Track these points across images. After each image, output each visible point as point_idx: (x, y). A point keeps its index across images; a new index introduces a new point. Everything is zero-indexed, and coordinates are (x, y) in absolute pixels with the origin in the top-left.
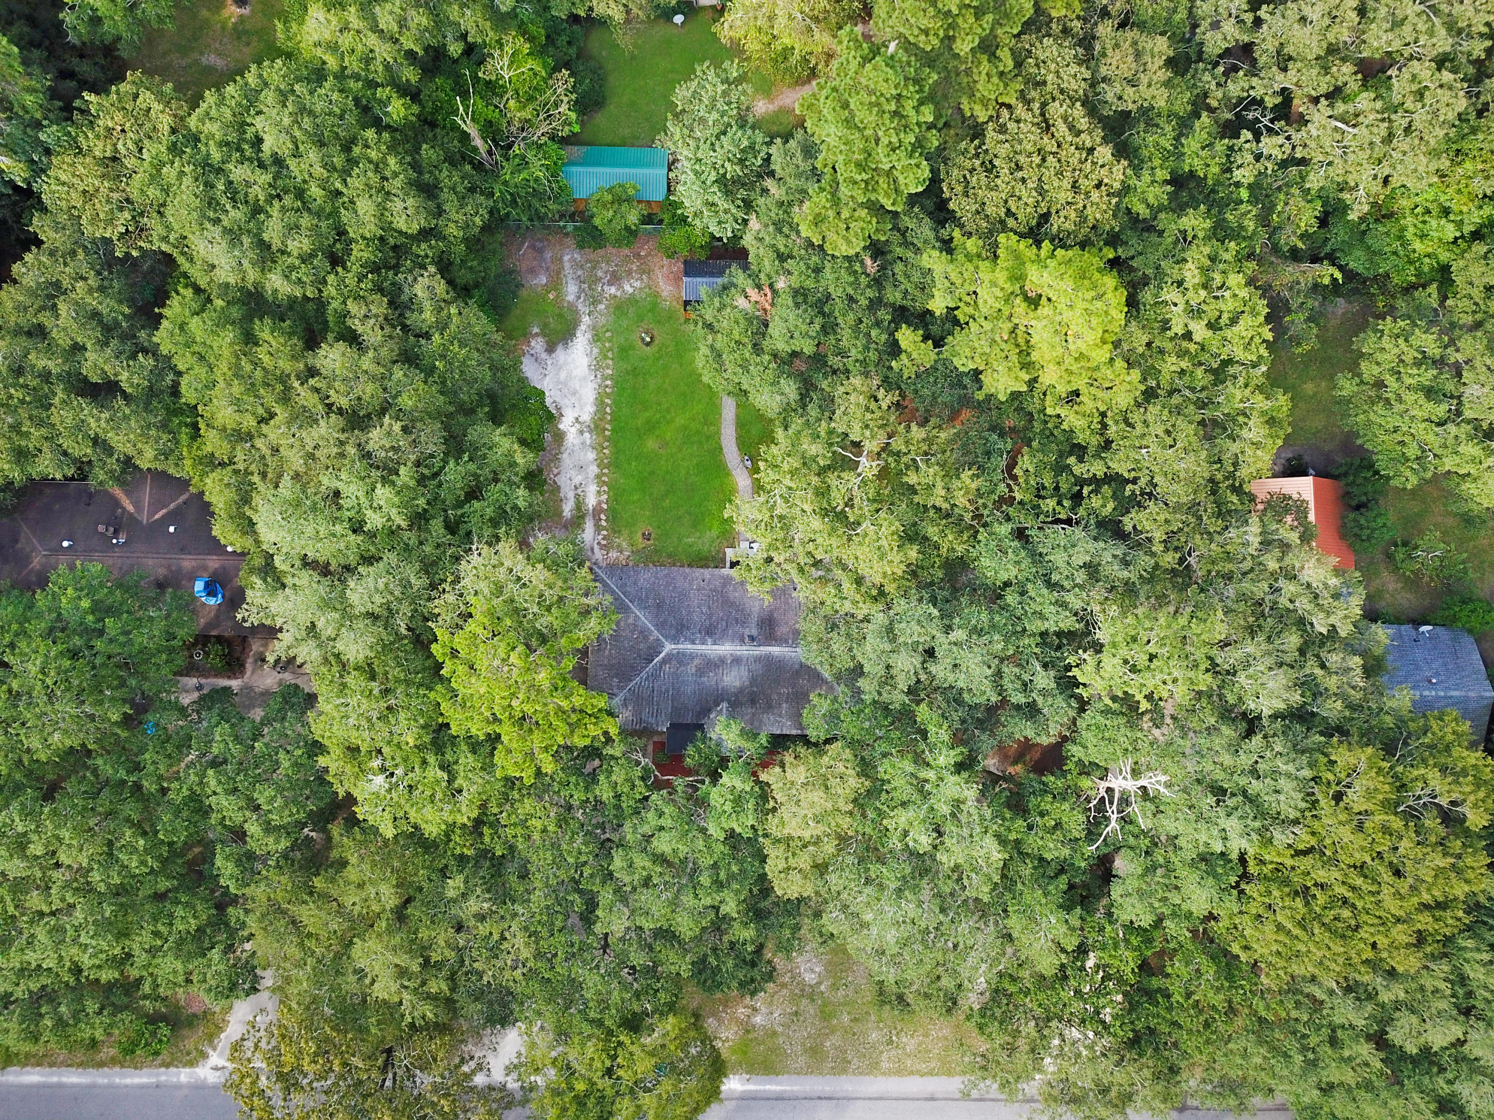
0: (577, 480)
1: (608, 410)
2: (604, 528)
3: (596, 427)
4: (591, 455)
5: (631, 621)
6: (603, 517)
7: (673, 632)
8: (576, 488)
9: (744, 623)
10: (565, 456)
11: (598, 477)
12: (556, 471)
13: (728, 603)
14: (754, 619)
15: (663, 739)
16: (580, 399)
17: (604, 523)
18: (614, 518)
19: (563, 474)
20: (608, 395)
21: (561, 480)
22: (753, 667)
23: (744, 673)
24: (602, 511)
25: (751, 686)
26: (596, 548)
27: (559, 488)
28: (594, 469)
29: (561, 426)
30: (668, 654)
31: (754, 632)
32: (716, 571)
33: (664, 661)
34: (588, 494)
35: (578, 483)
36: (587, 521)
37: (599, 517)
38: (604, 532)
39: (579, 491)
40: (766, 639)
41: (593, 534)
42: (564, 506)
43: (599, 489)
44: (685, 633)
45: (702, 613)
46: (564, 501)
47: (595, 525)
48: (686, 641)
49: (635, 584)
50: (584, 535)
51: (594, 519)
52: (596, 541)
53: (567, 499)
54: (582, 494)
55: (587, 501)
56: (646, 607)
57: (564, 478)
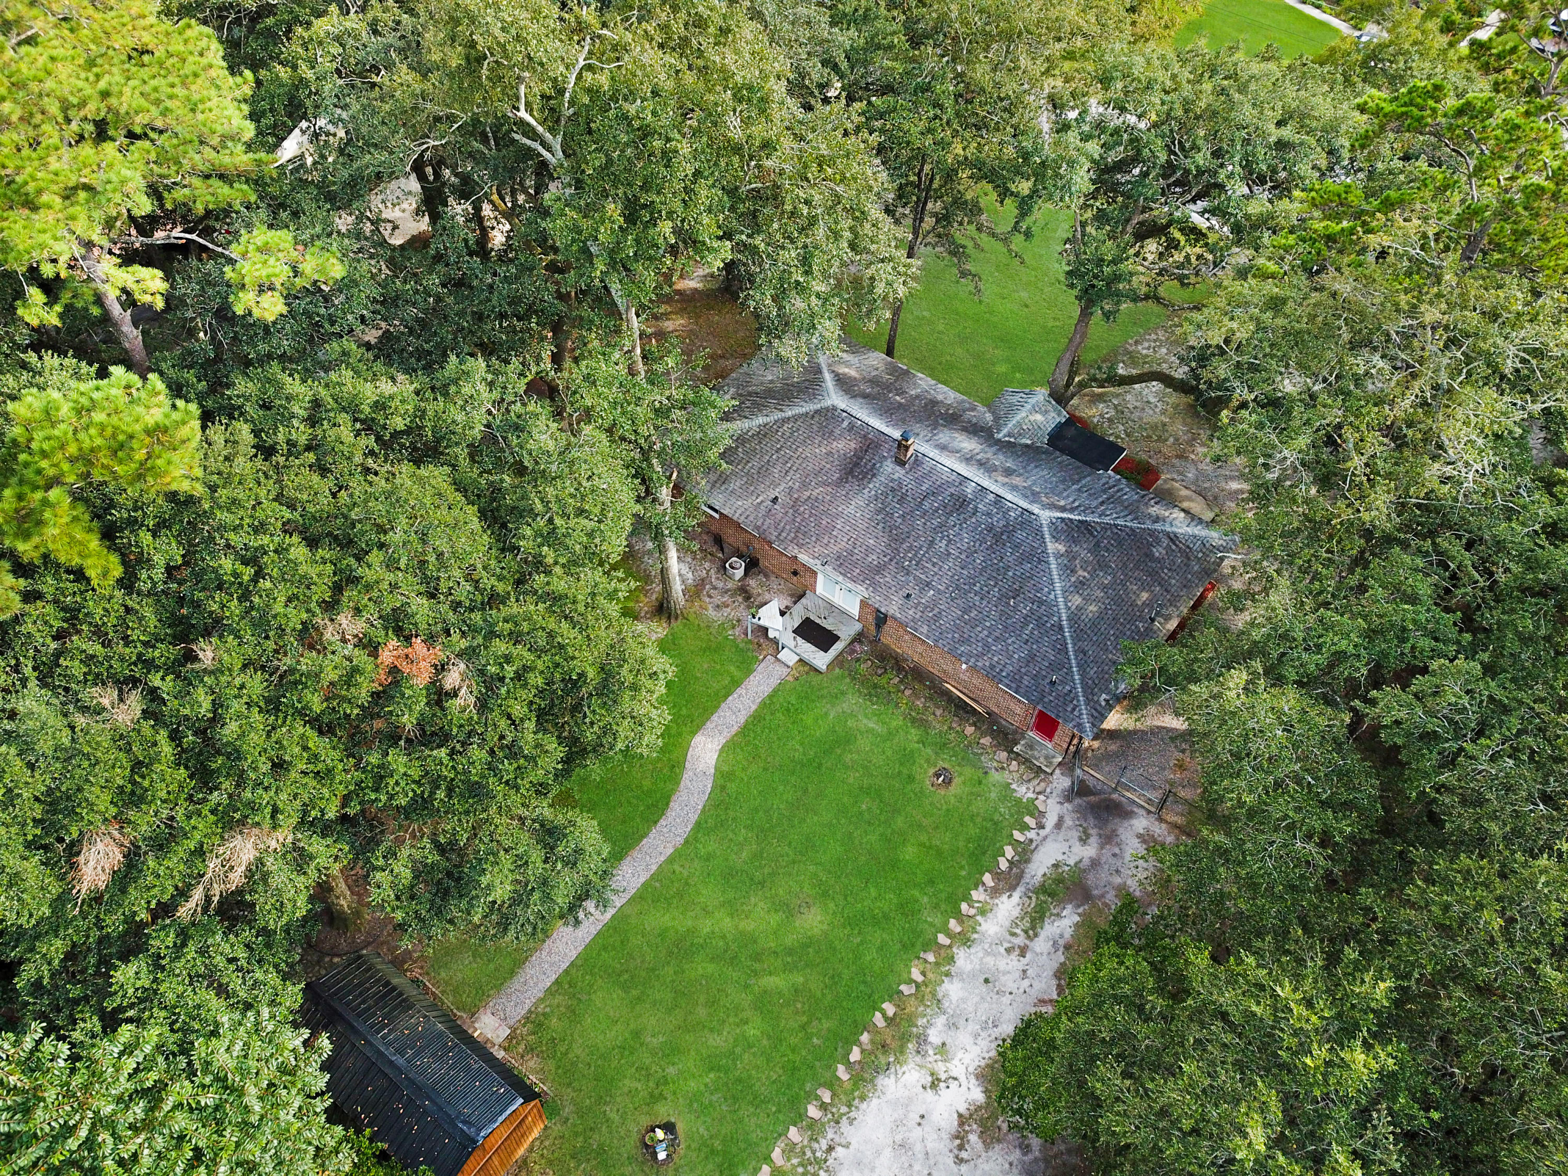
0: (1010, 964)
1: (855, 1055)
2: (1013, 843)
3: (904, 1038)
4: (952, 990)
6: (1004, 865)
7: (1020, 535)
9: (896, 490)
10: (1007, 1028)
11: (965, 940)
13: (896, 538)
14: (875, 486)
16: (898, 1124)
17: (1009, 852)
18: (983, 848)
19: (1034, 993)
20: (833, 1084)
21: (1046, 986)
24: (998, 875)
26: (1050, 821)
27: (1059, 975)
28: (965, 960)
29: (978, 1095)
31: (889, 467)
33: (1065, 509)
34: (1007, 924)
35: (1014, 956)
36: (1039, 878)
37: (1010, 868)
38: (1017, 835)
39: (1020, 940)
40: (878, 446)
41: (1042, 849)
42: (1068, 933)
43: (979, 918)
44: (1002, 523)
45: (949, 541)
46: (1061, 942)
47: (1028, 861)
48: (1009, 509)
49: (1032, 657)
50: (1060, 857)
51: (1023, 872)
52: (1043, 833)
53: (1055, 943)
54: (1018, 931)
55: (1016, 912)
56: (1041, 602)
57: (1037, 985)
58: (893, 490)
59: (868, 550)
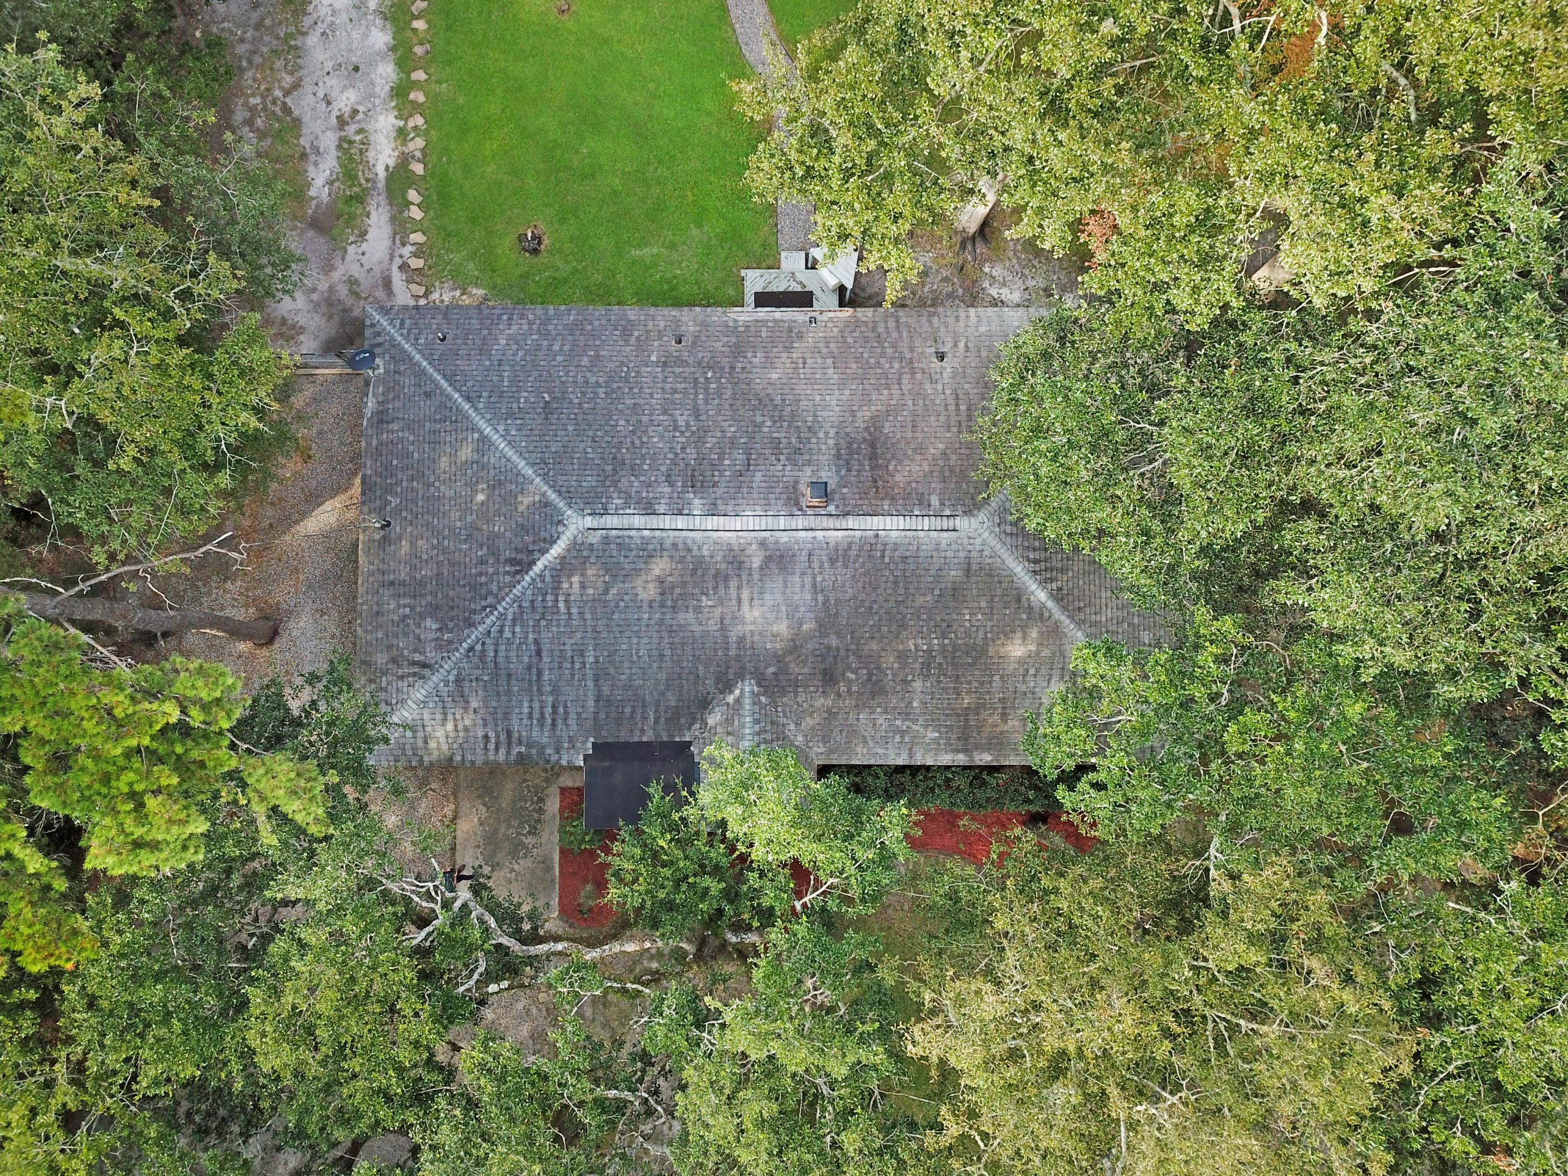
0: (346, 100)
2: (418, 227)
4: (381, 37)
5: (466, 453)
6: (413, 195)
7: (590, 481)
8: (342, 122)
9: (796, 454)
10: (313, 40)
11: (399, 91)
12: (288, 80)
13: (748, 398)
14: (826, 441)
15: (579, 781)
18: (444, 198)
19: (308, 87)
21: (304, 104)
22: (826, 578)
23: (802, 596)
24: (412, 180)
25: (823, 628)
26: (398, 279)
27: (297, 124)
28: (387, 73)
30: (575, 546)
31: (828, 476)
32: (716, 315)
33: (563, 567)
34: (372, 138)
35: (347, 110)
36: (372, 208)
37: (404, 198)
38: (417, 237)
39: (351, 129)
40: (864, 494)
41: (387, 243)
42: (312, 172)
43: (401, 123)
44: (624, 483)
45: (676, 428)
46: (312, 158)
47: (393, 220)
48: (627, 505)
49: (483, 351)
50: (364, 246)
51: (391, 204)
52: (398, 262)
53: (318, 153)
54: (358, 138)
55: (371, 155)
56: (510, 414)
57: (310, 99)
58: (798, 452)
59: (769, 363)
